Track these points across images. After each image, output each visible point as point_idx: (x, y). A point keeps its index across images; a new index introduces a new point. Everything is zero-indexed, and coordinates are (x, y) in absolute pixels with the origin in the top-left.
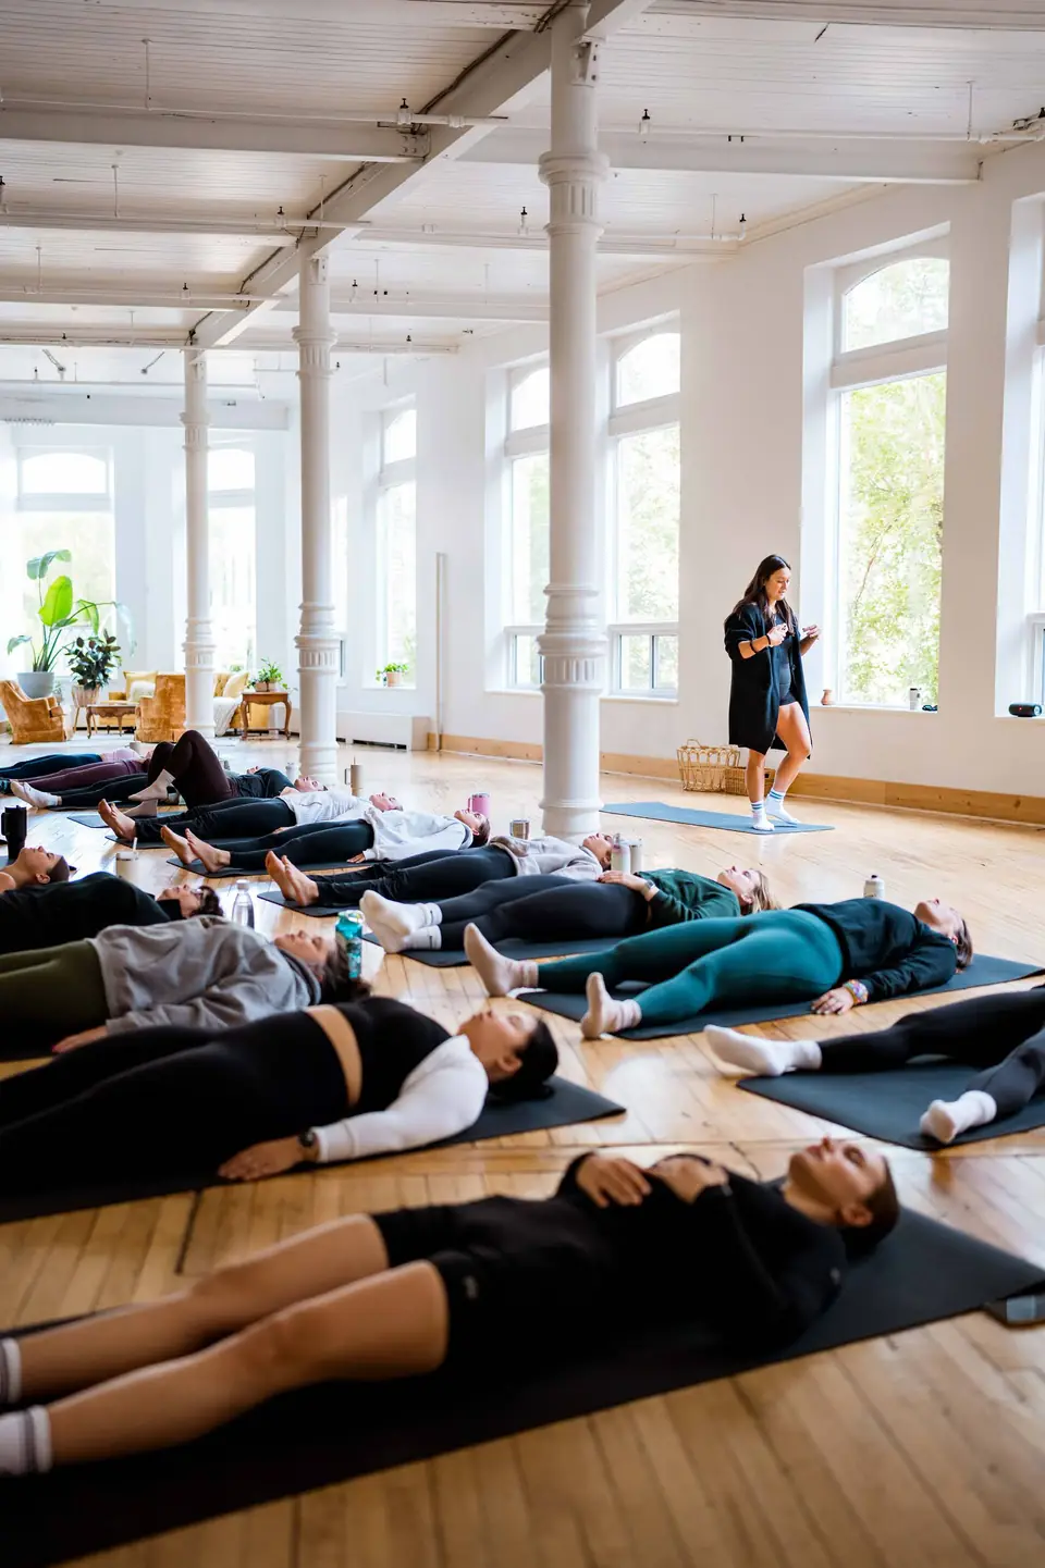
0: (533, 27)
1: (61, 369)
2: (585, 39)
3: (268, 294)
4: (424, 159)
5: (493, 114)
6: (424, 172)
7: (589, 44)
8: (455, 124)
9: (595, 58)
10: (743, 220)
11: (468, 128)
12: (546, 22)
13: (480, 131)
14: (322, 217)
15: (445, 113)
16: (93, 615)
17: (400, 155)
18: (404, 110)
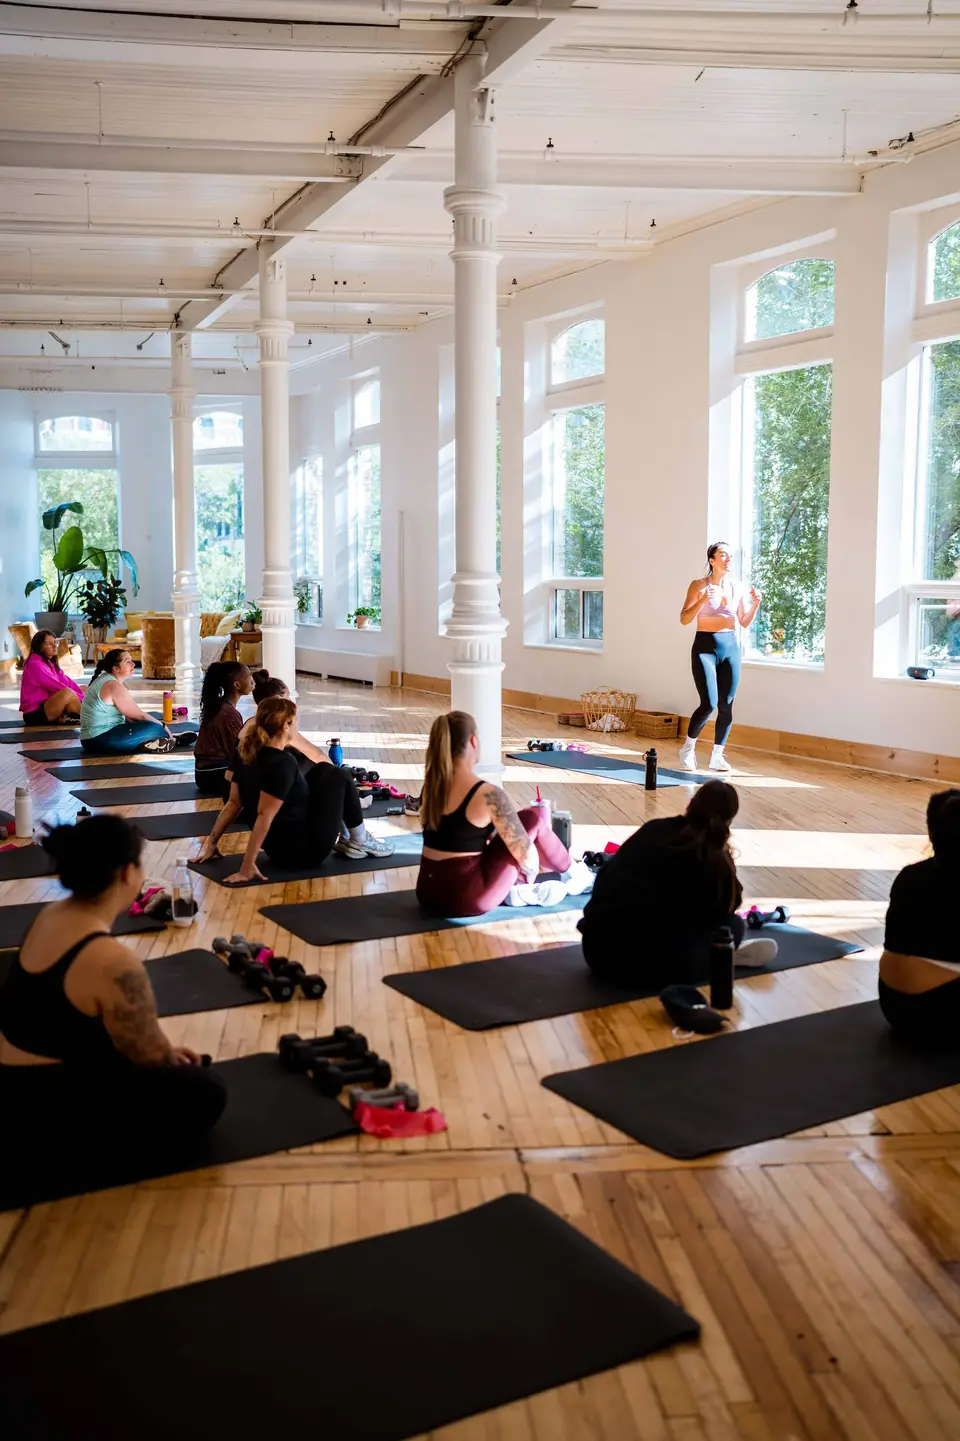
0: (438, 73)
1: (65, 346)
2: (482, 85)
3: (237, 287)
4: (358, 179)
5: (411, 144)
6: (359, 190)
7: (486, 90)
8: (377, 153)
9: (492, 102)
10: (653, 225)
11: (389, 157)
12: (450, 69)
13: (400, 159)
14: (273, 227)
15: (368, 144)
16: (101, 560)
17: (336, 176)
18: (331, 141)
